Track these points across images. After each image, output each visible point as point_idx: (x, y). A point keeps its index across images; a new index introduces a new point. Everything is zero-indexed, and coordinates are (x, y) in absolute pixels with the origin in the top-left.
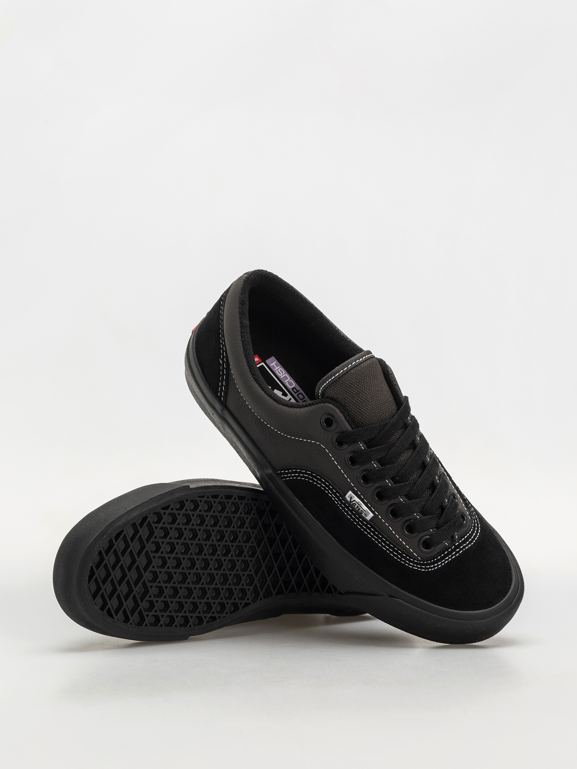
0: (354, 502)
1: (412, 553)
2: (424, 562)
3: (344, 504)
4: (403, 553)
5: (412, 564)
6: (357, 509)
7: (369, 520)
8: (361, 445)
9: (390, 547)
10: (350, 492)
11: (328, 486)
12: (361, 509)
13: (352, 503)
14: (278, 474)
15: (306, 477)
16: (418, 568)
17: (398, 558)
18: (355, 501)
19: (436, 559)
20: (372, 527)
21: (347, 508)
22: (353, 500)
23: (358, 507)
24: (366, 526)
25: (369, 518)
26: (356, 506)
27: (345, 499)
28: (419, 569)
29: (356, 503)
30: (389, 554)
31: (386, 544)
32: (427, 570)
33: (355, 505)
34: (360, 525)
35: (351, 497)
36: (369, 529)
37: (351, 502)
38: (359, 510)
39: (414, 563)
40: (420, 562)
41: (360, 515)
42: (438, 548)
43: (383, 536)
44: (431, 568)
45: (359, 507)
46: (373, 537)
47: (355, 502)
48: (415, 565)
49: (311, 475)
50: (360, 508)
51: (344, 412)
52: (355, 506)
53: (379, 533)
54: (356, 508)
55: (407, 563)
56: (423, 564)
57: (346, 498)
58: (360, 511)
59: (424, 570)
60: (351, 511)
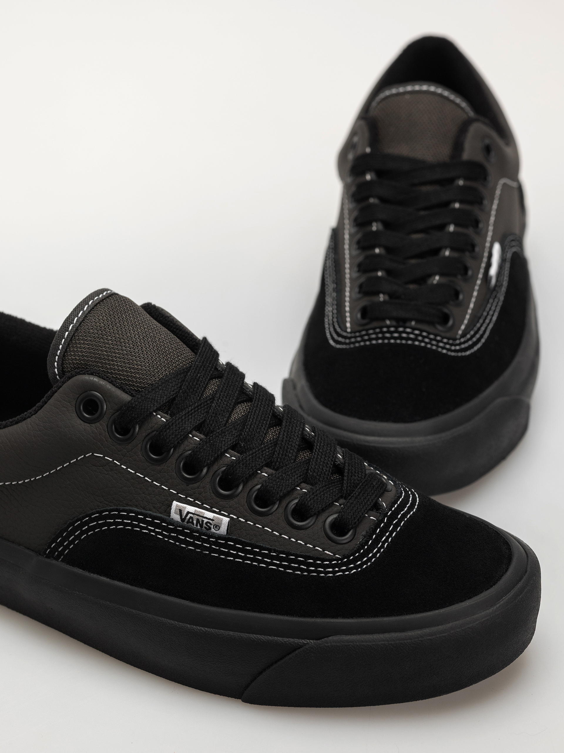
0: (188, 517)
1: (323, 553)
2: (348, 557)
3: (174, 531)
4: (307, 557)
5: (331, 570)
6: (199, 527)
7: (225, 534)
8: (159, 416)
9: (281, 559)
10: (175, 503)
11: (135, 518)
12: (205, 522)
13: (186, 520)
14: (48, 557)
15: (94, 527)
16: (343, 571)
17: (302, 570)
18: (188, 513)
19: (366, 547)
20: (236, 542)
21: (182, 533)
22: (185, 515)
23: (198, 520)
24: (225, 546)
25: (223, 530)
26: (195, 522)
27: (172, 522)
28: (347, 573)
29: (192, 515)
30: (284, 572)
31: (272, 558)
32: (359, 569)
33: (193, 520)
34: (215, 551)
35: (180, 511)
36: (234, 548)
37: (183, 520)
38: (201, 526)
39: (333, 566)
40: (342, 561)
41: (208, 532)
42: (363, 531)
43: (261, 548)
44: (366, 563)
45: (200, 518)
46: (245, 558)
47: (190, 515)
48: (337, 569)
49: (100, 518)
50: (203, 521)
51: (108, 377)
52: (193, 524)
53: (253, 546)
54: (197, 525)
55: (321, 572)
56: (349, 562)
57: (172, 519)
58: (204, 525)
59: (355, 571)
60: (190, 536)
